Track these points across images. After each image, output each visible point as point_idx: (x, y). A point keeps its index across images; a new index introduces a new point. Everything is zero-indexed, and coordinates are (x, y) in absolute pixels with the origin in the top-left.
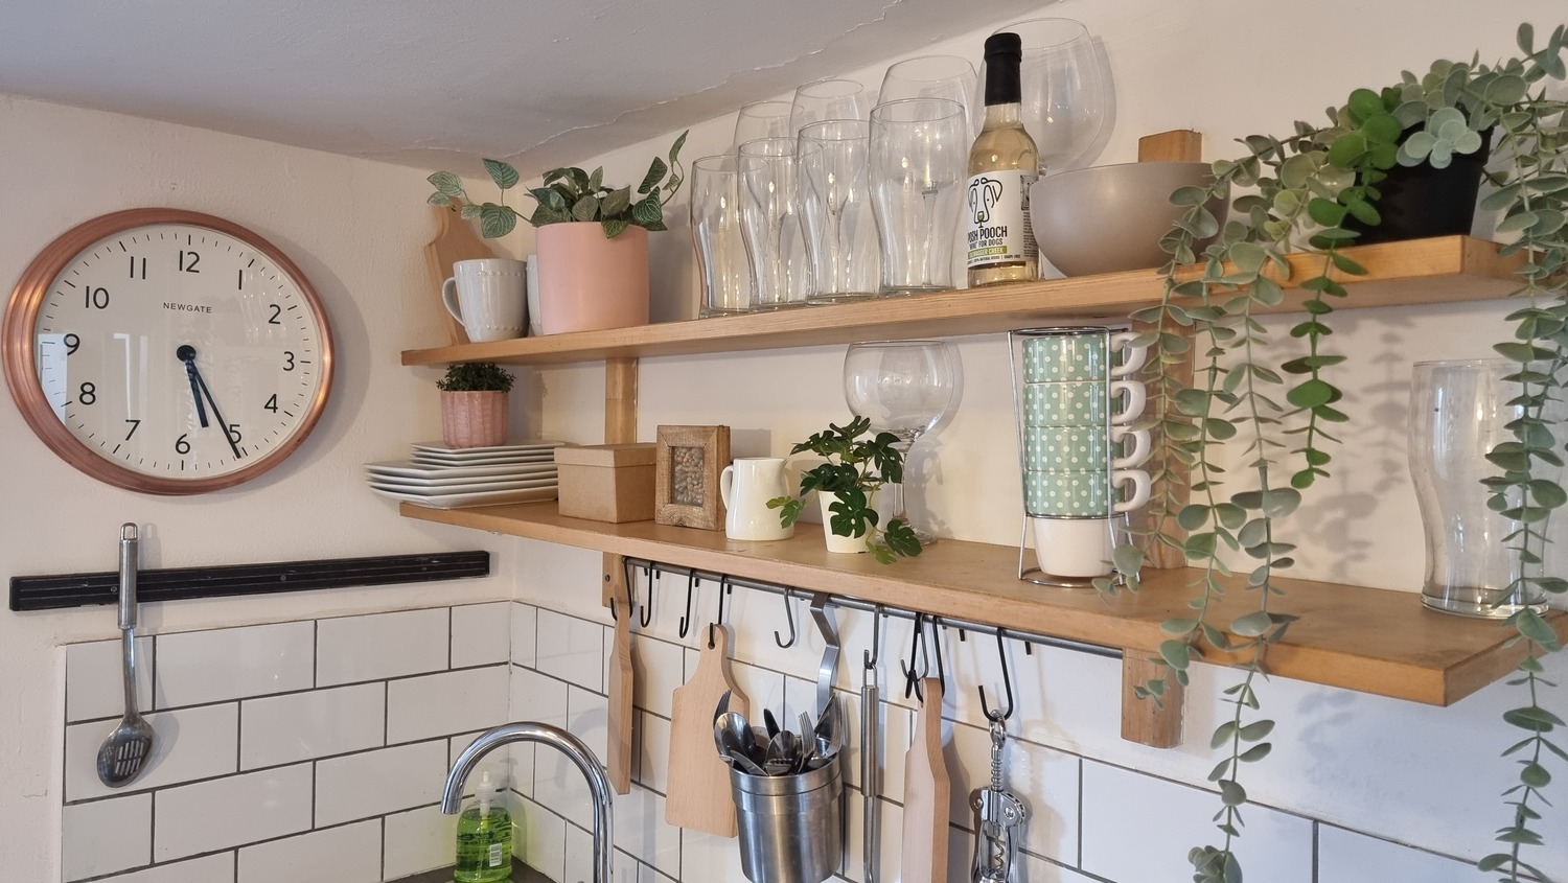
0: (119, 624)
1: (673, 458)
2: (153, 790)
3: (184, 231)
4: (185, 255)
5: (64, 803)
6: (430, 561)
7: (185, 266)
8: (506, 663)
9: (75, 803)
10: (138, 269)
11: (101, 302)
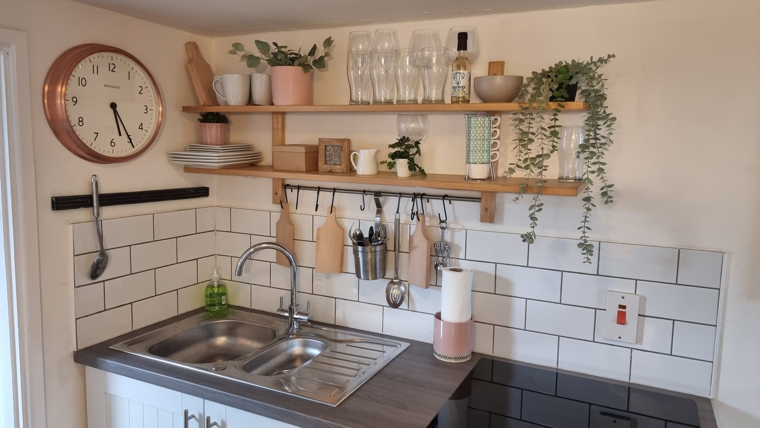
0: (94, 215)
1: (326, 149)
2: (104, 281)
3: (110, 54)
4: (111, 64)
5: (75, 287)
6: (190, 191)
7: (111, 70)
8: (214, 231)
9: (79, 287)
10: (96, 70)
11: (84, 84)
